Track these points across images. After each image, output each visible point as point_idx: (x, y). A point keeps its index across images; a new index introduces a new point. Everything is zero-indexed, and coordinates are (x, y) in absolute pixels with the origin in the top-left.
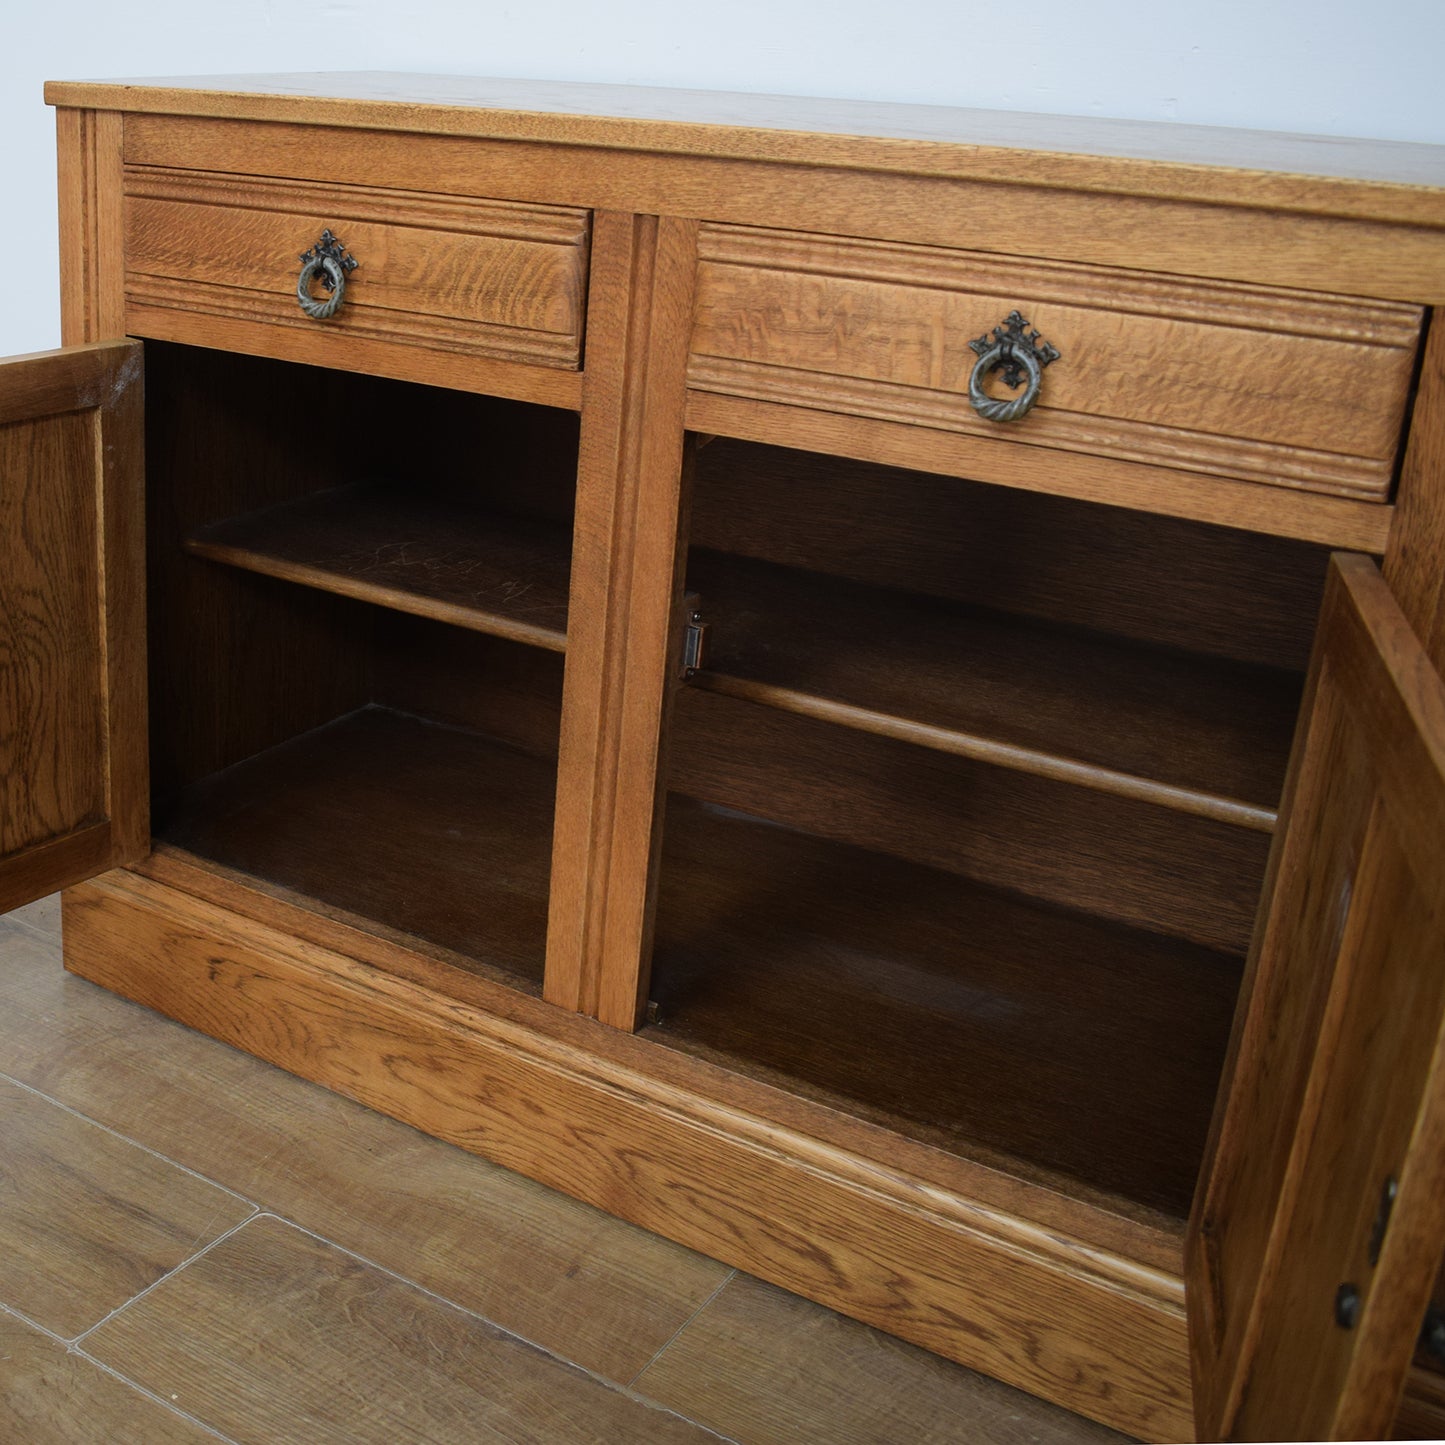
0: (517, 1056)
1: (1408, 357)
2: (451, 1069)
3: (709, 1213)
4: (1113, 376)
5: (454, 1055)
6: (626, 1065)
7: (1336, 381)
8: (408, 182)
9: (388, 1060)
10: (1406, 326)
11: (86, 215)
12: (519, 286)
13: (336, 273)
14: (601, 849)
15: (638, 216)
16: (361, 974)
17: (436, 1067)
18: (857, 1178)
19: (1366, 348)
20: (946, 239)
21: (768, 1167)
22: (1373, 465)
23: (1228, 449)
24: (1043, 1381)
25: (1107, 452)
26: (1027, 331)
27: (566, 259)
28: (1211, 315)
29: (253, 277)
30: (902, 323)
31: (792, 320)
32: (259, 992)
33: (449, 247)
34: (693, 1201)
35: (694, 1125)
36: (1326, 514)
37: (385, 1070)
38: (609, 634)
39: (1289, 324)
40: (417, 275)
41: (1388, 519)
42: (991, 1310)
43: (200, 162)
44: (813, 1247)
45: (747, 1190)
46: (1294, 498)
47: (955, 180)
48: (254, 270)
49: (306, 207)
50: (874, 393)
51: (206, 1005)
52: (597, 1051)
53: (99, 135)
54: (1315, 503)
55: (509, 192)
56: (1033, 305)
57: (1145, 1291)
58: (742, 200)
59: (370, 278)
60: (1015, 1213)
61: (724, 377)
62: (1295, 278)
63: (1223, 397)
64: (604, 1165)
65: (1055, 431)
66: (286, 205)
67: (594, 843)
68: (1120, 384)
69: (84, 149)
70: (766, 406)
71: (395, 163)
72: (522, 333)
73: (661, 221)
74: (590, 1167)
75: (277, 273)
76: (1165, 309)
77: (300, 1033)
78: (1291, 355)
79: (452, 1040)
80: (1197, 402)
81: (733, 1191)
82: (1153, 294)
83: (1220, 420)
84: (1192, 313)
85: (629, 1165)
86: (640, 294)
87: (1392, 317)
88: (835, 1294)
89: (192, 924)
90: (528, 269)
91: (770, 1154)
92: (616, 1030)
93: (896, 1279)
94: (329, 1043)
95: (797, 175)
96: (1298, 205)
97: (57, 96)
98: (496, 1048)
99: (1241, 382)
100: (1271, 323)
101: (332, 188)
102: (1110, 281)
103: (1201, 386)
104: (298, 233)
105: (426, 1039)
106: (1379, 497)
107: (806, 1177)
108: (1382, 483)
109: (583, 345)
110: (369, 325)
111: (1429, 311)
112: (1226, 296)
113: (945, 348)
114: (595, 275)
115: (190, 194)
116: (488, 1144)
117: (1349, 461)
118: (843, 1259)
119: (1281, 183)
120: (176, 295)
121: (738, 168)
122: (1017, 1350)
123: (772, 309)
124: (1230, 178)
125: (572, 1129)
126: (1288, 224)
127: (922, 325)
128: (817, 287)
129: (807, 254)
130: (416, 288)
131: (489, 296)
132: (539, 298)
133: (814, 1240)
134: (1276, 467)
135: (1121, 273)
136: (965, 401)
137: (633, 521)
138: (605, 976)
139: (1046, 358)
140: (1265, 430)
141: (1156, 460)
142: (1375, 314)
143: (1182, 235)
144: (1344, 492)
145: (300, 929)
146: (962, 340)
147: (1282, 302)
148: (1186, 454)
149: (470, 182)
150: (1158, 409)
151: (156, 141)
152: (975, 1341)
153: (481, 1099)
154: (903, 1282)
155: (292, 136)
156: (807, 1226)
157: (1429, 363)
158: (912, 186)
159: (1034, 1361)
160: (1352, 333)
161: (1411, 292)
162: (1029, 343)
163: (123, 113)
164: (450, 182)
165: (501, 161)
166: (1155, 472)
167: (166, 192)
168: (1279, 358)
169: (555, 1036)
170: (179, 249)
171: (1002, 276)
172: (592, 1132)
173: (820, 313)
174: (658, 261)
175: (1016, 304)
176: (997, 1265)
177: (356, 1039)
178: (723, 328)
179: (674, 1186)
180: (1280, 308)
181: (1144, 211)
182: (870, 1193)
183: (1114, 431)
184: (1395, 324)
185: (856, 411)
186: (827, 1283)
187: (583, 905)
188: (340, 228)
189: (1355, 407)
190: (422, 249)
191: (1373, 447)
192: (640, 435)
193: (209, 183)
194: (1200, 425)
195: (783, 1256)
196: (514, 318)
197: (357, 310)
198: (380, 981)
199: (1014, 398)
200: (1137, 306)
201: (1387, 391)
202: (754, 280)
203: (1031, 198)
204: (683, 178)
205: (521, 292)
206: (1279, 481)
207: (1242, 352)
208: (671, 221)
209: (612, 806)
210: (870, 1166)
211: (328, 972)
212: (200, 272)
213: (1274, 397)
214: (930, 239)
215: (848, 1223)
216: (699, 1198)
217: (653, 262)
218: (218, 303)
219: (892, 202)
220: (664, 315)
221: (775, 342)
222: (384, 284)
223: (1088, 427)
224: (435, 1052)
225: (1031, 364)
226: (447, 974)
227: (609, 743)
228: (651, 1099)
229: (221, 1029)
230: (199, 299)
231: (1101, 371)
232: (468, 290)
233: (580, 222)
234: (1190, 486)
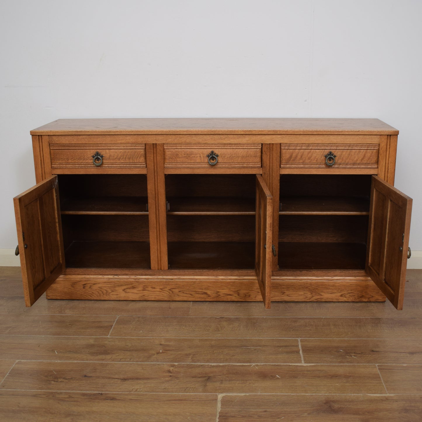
0: (148, 280)
1: (261, 149)
2: (137, 287)
3: (186, 294)
4: (226, 157)
5: (137, 284)
6: (168, 275)
7: (253, 154)
8: (111, 142)
9: (124, 290)
11: (40, 154)
12: (135, 156)
13: (101, 158)
14: (159, 242)
15: (153, 144)
17: (134, 288)
18: (209, 279)
19: (256, 149)
20: (200, 142)
21: (194, 282)
22: (259, 163)
23: (242, 164)
24: (241, 298)
25: (227, 167)
26: (214, 153)
27: (142, 151)
28: (237, 148)
29: (82, 161)
30: (197, 154)
31: (180, 156)
32: (95, 287)
33: (121, 152)
34: (183, 293)
35: (181, 280)
36: (254, 170)
37: (123, 292)
38: (156, 207)
39: (246, 148)
40: (116, 157)
41: (262, 169)
42: (231, 291)
43: (67, 142)
44: (203, 292)
45: (192, 287)
46: (250, 169)
47: (201, 134)
48: (82, 159)
49: (92, 148)
50: (193, 164)
51: (83, 294)
52: (162, 275)
53: (43, 140)
54: (253, 169)
55: (130, 142)
56: (214, 150)
57: (252, 279)
58: (170, 140)
59: (106, 158)
60: (232, 276)
61: (170, 165)
62: (246, 142)
63: (240, 158)
64: (167, 293)
65: (219, 165)
66: (88, 148)
67: (157, 241)
68: (227, 158)
69: (39, 142)
70: (177, 169)
71: (108, 140)
72: (136, 163)
73: (157, 144)
74: (165, 294)
75: (87, 160)
76: (231, 148)
77: (105, 292)
78: (247, 152)
79: (137, 282)
80: (237, 159)
81: (190, 288)
82: (229, 146)
83: (240, 161)
84: (234, 148)
85: (172, 291)
86: (155, 155)
87: (258, 145)
88: (209, 298)
89: (78, 279)
90: (136, 153)
91: (195, 280)
92: (165, 270)
93: (217, 292)
94: (111, 291)
95: (178, 136)
96: (246, 133)
99: (242, 155)
100: (244, 148)
101: (97, 145)
102: (224, 145)
103: (237, 157)
104: (91, 152)
105: (131, 283)
106: (260, 167)
107: (201, 282)
108: (260, 165)
109: (146, 164)
110: (106, 166)
111: (262, 144)
112: (238, 145)
113: (203, 157)
114: (147, 153)
115: (67, 148)
116: (146, 297)
117: (256, 163)
118: (209, 292)
119: (243, 131)
120: (65, 166)
121: (168, 135)
122: (236, 295)
123: (177, 155)
124: (237, 131)
125: (161, 289)
126: (244, 135)
127: (199, 154)
128: (183, 151)
129: (181, 146)
130: (115, 159)
131: (129, 159)
132: (139, 157)
133: (204, 291)
134: (248, 165)
135: (225, 144)
136: (208, 163)
137: (158, 189)
138: (162, 262)
139: (217, 156)
140: (246, 161)
141: (233, 167)
142: (256, 145)
143: (232, 138)
144: (256, 167)
145: (101, 273)
146: (205, 155)
147: (245, 145)
148: (237, 166)
149: (123, 141)
150: (233, 160)
151: (57, 139)
152: (230, 296)
153: (143, 290)
154: (218, 292)
155: (87, 137)
156: (202, 289)
157: (263, 150)
158: (195, 136)
159: (239, 296)
160: (254, 148)
161: (260, 142)
162: (215, 154)
163: (49, 135)
164: (119, 142)
165: (128, 137)
166: (233, 169)
167: (60, 148)
168: (246, 152)
169: (154, 275)
170: (65, 158)
171: (209, 146)
172: (164, 288)
173: (184, 154)
174: (157, 150)
175: (212, 150)
176: (231, 284)
177: (117, 288)
178: (170, 158)
179: (180, 292)
180: (245, 146)
181: (226, 136)
182: (211, 280)
183: (227, 164)
184: (258, 146)
185: (191, 167)
186: (207, 297)
187: (156, 252)
188: (99, 151)
189: (256, 157)
190: (116, 152)
191: (259, 161)
192: (157, 176)
193: (70, 146)
194: (238, 162)
195: (200, 296)
196: (134, 161)
197: (104, 164)
198: (120, 277)
199: (214, 162)
200: (228, 148)
201: (259, 154)
202: (174, 151)
203: (211, 136)
204: (160, 138)
205: (135, 157)
206: (248, 167)
207: (242, 152)
208: (159, 144)
209: (160, 234)
210: (210, 276)
211: (109, 279)
212: (70, 161)
213: (246, 157)
214: (198, 143)
215: (209, 286)
216: (184, 292)
217: (156, 150)
218: (74, 166)
219: (192, 138)
220: (159, 158)
221: (178, 159)
222: (109, 159)
223: (224, 164)
224: (133, 285)
225: (216, 157)
226: (132, 272)
227: (158, 224)
228: (174, 279)
229: (87, 297)
230: (70, 166)
231: (224, 157)
232: (126, 158)
233: (144, 146)
234: (237, 170)
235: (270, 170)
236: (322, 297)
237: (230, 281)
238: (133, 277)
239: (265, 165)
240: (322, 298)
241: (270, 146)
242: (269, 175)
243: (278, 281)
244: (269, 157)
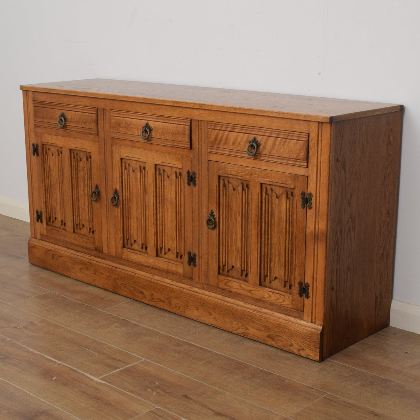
0: (99, 263)
1: (189, 127)
2: (89, 269)
3: (127, 288)
6: (114, 262)
7: (182, 131)
8: (73, 104)
9: (80, 269)
10: (188, 122)
11: (28, 110)
13: (63, 120)
15: (103, 109)
16: (76, 253)
17: (87, 269)
18: (146, 276)
19: (184, 126)
20: (139, 111)
21: (133, 277)
22: (187, 143)
23: (172, 142)
25: (160, 144)
26: (148, 126)
27: (94, 116)
30: (135, 125)
31: (122, 125)
32: (60, 260)
33: (79, 115)
34: (124, 286)
35: (123, 271)
36: (185, 152)
37: (80, 271)
39: (176, 123)
40: (75, 120)
41: (191, 151)
42: (164, 297)
43: (44, 100)
44: (141, 291)
46: (181, 149)
48: (53, 120)
49: (59, 108)
51: (52, 265)
52: (110, 261)
53: (29, 95)
54: (184, 150)
55: (87, 105)
56: (149, 122)
58: (115, 106)
59: (69, 120)
61: (115, 135)
62: (177, 116)
63: (170, 135)
64: (112, 282)
66: (57, 108)
68: (160, 133)
69: (27, 98)
70: (121, 140)
71: (71, 100)
72: (89, 129)
73: (106, 110)
74: (110, 284)
75: (56, 120)
76: (164, 121)
77: (67, 267)
78: (177, 127)
80: (168, 135)
81: (130, 283)
83: (171, 138)
85: (116, 282)
86: (105, 122)
88: (145, 300)
89: (49, 248)
90: (89, 118)
91: (134, 274)
93: (152, 294)
94: (71, 268)
95: (121, 102)
96: (174, 105)
97: (21, 88)
98: (95, 263)
99: (172, 132)
101: (63, 105)
102: (157, 117)
103: (168, 133)
104: (58, 113)
105: (86, 263)
106: (189, 148)
107: (139, 278)
108: (189, 146)
109: (98, 131)
111: (191, 120)
114: (99, 119)
115: (43, 106)
116: (96, 283)
117: (185, 143)
118: (145, 292)
120: (42, 124)
121: (115, 101)
122: (168, 304)
123: (120, 124)
125: (107, 276)
126: (175, 108)
127: (137, 125)
128: (124, 120)
129: (124, 115)
130: (75, 122)
131: (85, 123)
132: (91, 123)
133: (141, 289)
138: (111, 246)
139: (151, 129)
142: (185, 121)
143: (165, 110)
144: (186, 148)
146: (142, 127)
149: (81, 104)
150: (164, 137)
151: (38, 96)
152: (162, 303)
153: (94, 274)
156: (140, 287)
157: (192, 128)
158: (135, 103)
159: (170, 305)
160: (183, 124)
161: (189, 117)
163: (33, 91)
164: (79, 103)
165: (85, 100)
166: (166, 147)
167: (39, 105)
168: (175, 128)
169: (105, 259)
170: (42, 116)
171: (145, 117)
172: (110, 276)
173: (125, 124)
175: (147, 121)
176: (164, 288)
178: (114, 127)
179: (122, 284)
180: (176, 120)
181: (160, 107)
182: (147, 279)
186: (143, 298)
187: (106, 232)
188: (65, 112)
189: (184, 134)
190: (75, 115)
191: (187, 141)
194: (169, 139)
195: (137, 294)
196: (88, 127)
197: (68, 126)
198: (79, 254)
201: (187, 132)
202: (117, 119)
203: (148, 105)
204: (108, 102)
205: (89, 122)
207: (172, 127)
210: (148, 274)
211: (71, 253)
212: (45, 120)
214: (137, 112)
215: (145, 285)
216: (126, 286)
217: (106, 117)
218: (48, 126)
219: (133, 106)
220: (108, 125)
221: (120, 129)
222: (71, 121)
224: (87, 266)
228: (118, 268)
229: (55, 269)
230: (45, 125)
231: (157, 131)
232: (82, 122)
233: (96, 110)
235: (199, 153)
236: (248, 332)
237: (162, 283)
238: (88, 256)
239: (194, 146)
240: (249, 334)
241: (198, 123)
242: (199, 160)
243: (205, 297)
244: (197, 137)
